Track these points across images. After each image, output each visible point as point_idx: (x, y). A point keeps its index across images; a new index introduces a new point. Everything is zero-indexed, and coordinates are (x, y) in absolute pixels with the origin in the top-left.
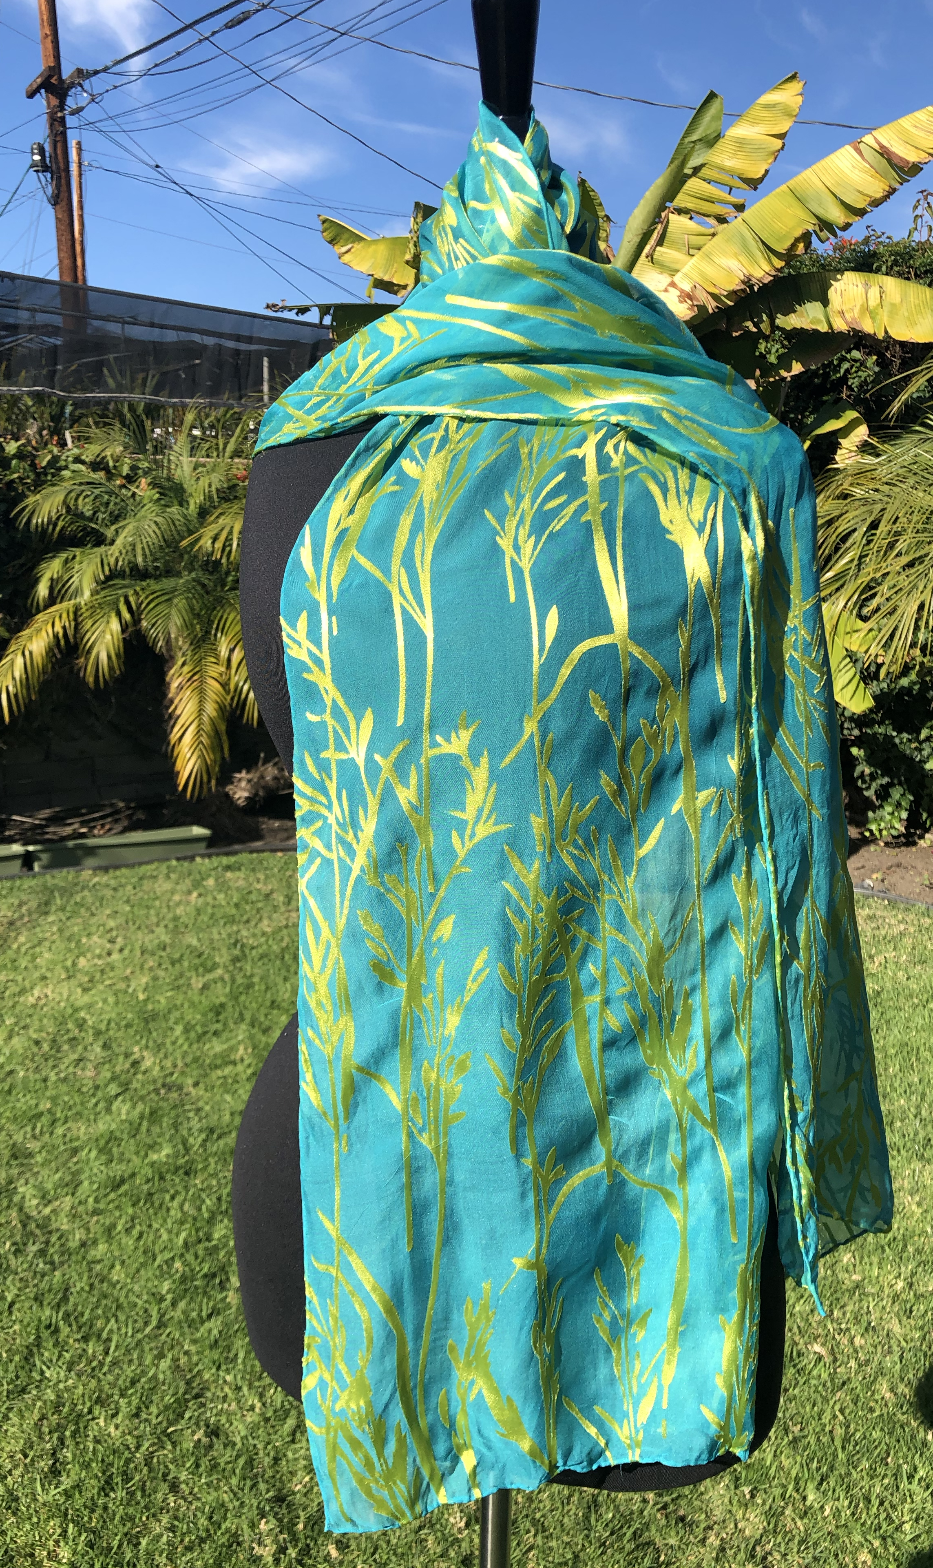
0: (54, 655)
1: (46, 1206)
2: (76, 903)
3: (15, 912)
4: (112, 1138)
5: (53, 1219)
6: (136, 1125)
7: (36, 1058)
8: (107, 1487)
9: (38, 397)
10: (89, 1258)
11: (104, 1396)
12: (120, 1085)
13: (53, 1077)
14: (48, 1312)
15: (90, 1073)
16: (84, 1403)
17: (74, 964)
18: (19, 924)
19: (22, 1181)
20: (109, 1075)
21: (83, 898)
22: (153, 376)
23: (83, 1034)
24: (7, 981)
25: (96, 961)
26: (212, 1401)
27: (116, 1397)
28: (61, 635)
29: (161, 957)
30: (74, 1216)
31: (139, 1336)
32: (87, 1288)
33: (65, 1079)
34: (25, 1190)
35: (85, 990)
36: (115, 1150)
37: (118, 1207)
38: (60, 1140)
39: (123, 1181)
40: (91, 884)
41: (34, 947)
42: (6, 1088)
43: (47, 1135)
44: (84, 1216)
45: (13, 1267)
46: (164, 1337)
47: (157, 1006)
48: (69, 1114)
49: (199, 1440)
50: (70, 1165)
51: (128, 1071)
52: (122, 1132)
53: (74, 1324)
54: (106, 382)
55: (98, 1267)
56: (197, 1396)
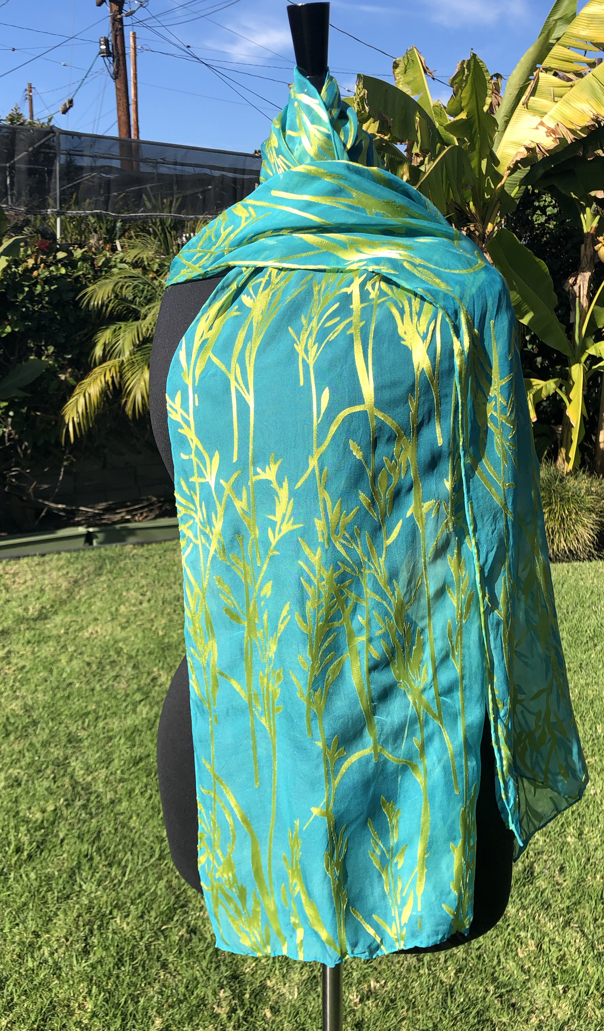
0: (107, 396)
1: (89, 775)
2: (120, 568)
3: (78, 574)
4: (136, 730)
5: (93, 784)
6: (152, 722)
7: (87, 675)
8: (120, 963)
9: (99, 217)
10: (115, 811)
11: (120, 903)
12: (144, 693)
13: (98, 687)
14: (86, 846)
15: (123, 685)
16: (107, 907)
17: (117, 610)
18: (81, 582)
19: (74, 758)
20: (135, 687)
21: (126, 564)
22: (177, 199)
23: (120, 658)
24: (71, 622)
25: (132, 608)
26: (193, 909)
27: (128, 904)
28: (110, 382)
29: (176, 605)
30: (107, 783)
31: (146, 864)
32: (113, 831)
33: (107, 689)
34: (76, 764)
35: (123, 628)
36: (137, 738)
37: (137, 777)
38: (101, 731)
39: (141, 760)
40: (131, 555)
41: (90, 598)
42: (66, 695)
43: (92, 728)
44: (114, 783)
45: (65, 815)
46: (163, 866)
47: (171, 640)
48: (108, 713)
49: (182, 936)
50: (107, 748)
51: (149, 684)
52: (143, 726)
53: (103, 855)
54: (145, 204)
55: (122, 817)
56: (183, 906)
